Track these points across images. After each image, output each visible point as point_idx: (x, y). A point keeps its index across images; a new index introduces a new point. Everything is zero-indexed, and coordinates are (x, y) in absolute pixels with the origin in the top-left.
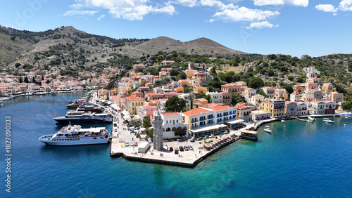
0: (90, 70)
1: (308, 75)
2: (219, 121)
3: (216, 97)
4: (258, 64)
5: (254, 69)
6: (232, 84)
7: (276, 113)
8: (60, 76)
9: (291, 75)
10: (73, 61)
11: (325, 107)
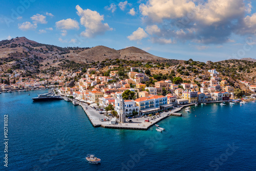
0: (45, 72)
1: (212, 75)
2: (157, 106)
3: (152, 91)
4: (178, 68)
5: (175, 71)
6: (162, 82)
7: (192, 100)
8: (21, 78)
9: (200, 75)
10: (30, 65)
11: (223, 96)
